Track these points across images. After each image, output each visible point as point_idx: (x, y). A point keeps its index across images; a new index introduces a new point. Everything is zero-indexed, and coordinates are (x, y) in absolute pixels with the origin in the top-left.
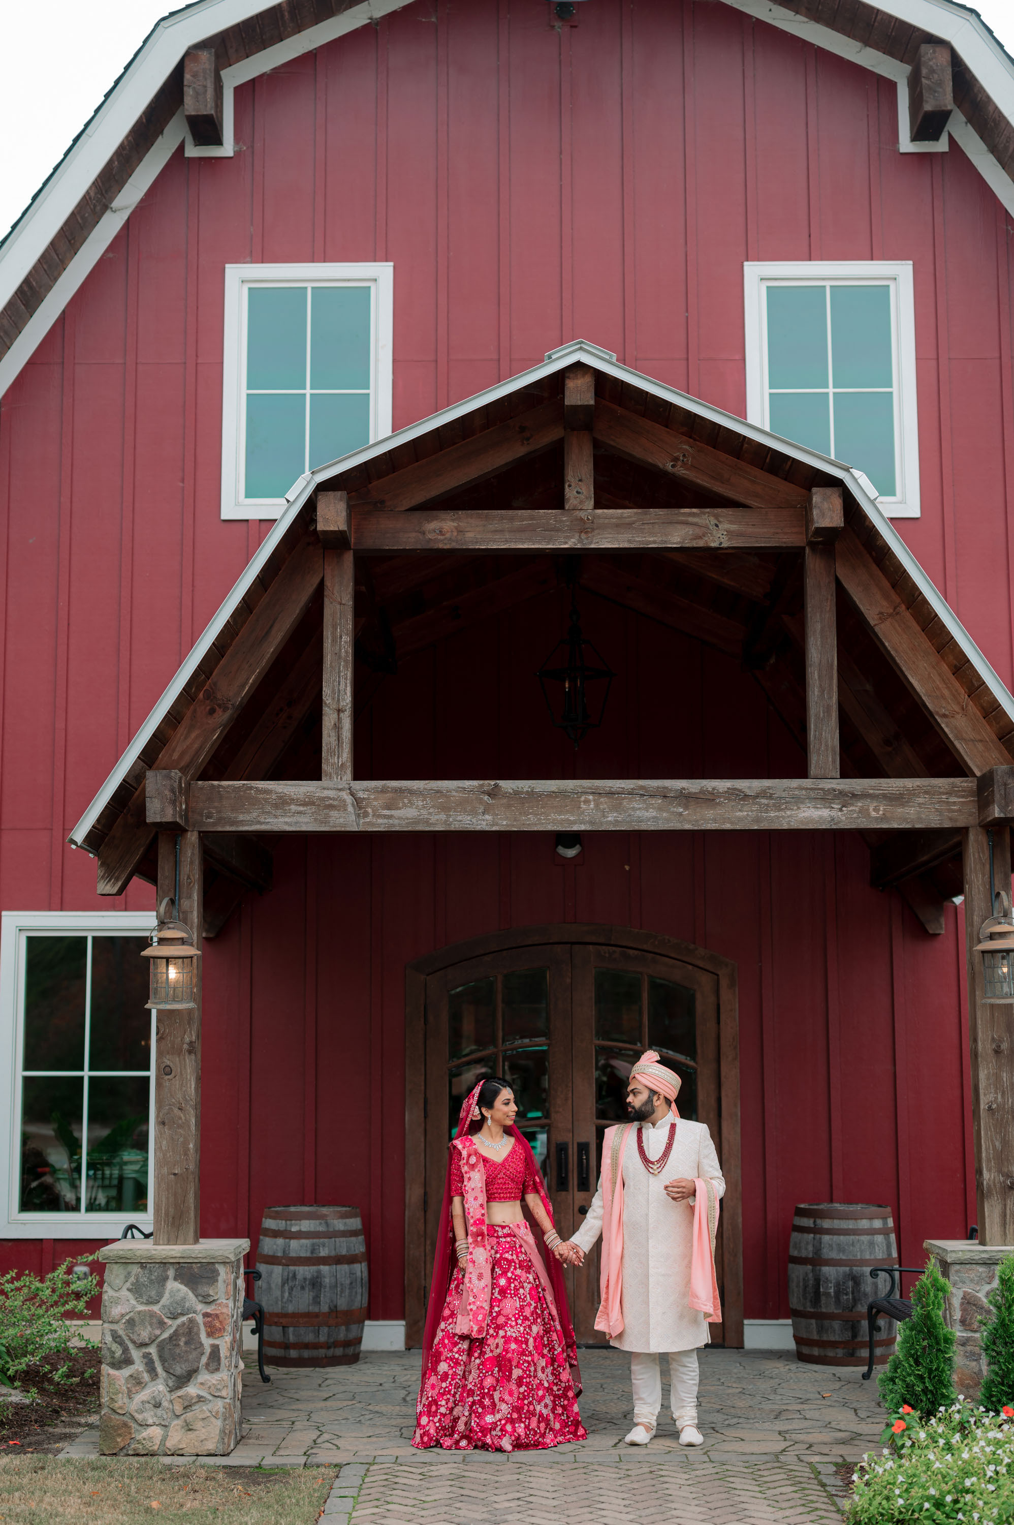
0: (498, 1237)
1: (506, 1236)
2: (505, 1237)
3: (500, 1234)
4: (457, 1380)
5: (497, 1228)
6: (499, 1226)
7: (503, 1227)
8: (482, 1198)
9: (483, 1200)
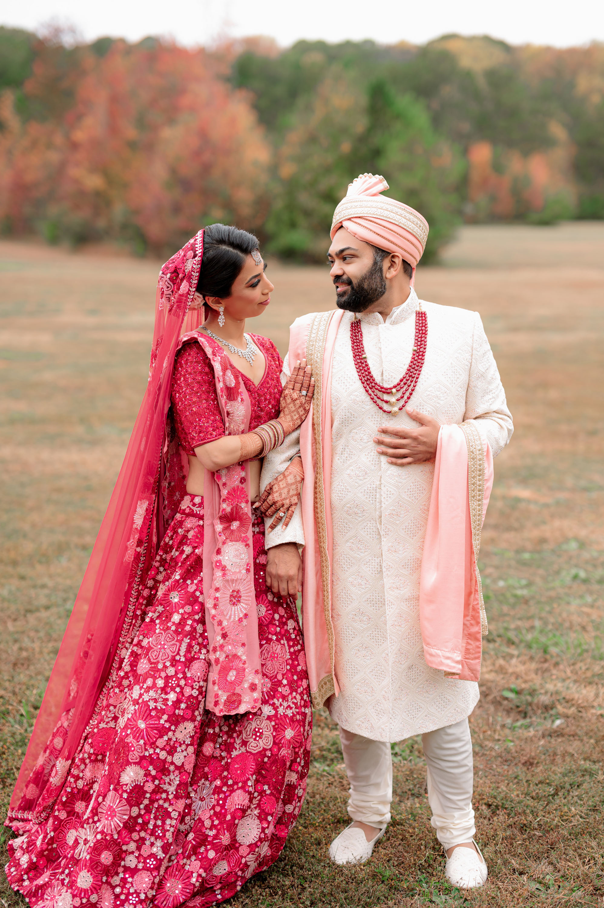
4: (161, 802)
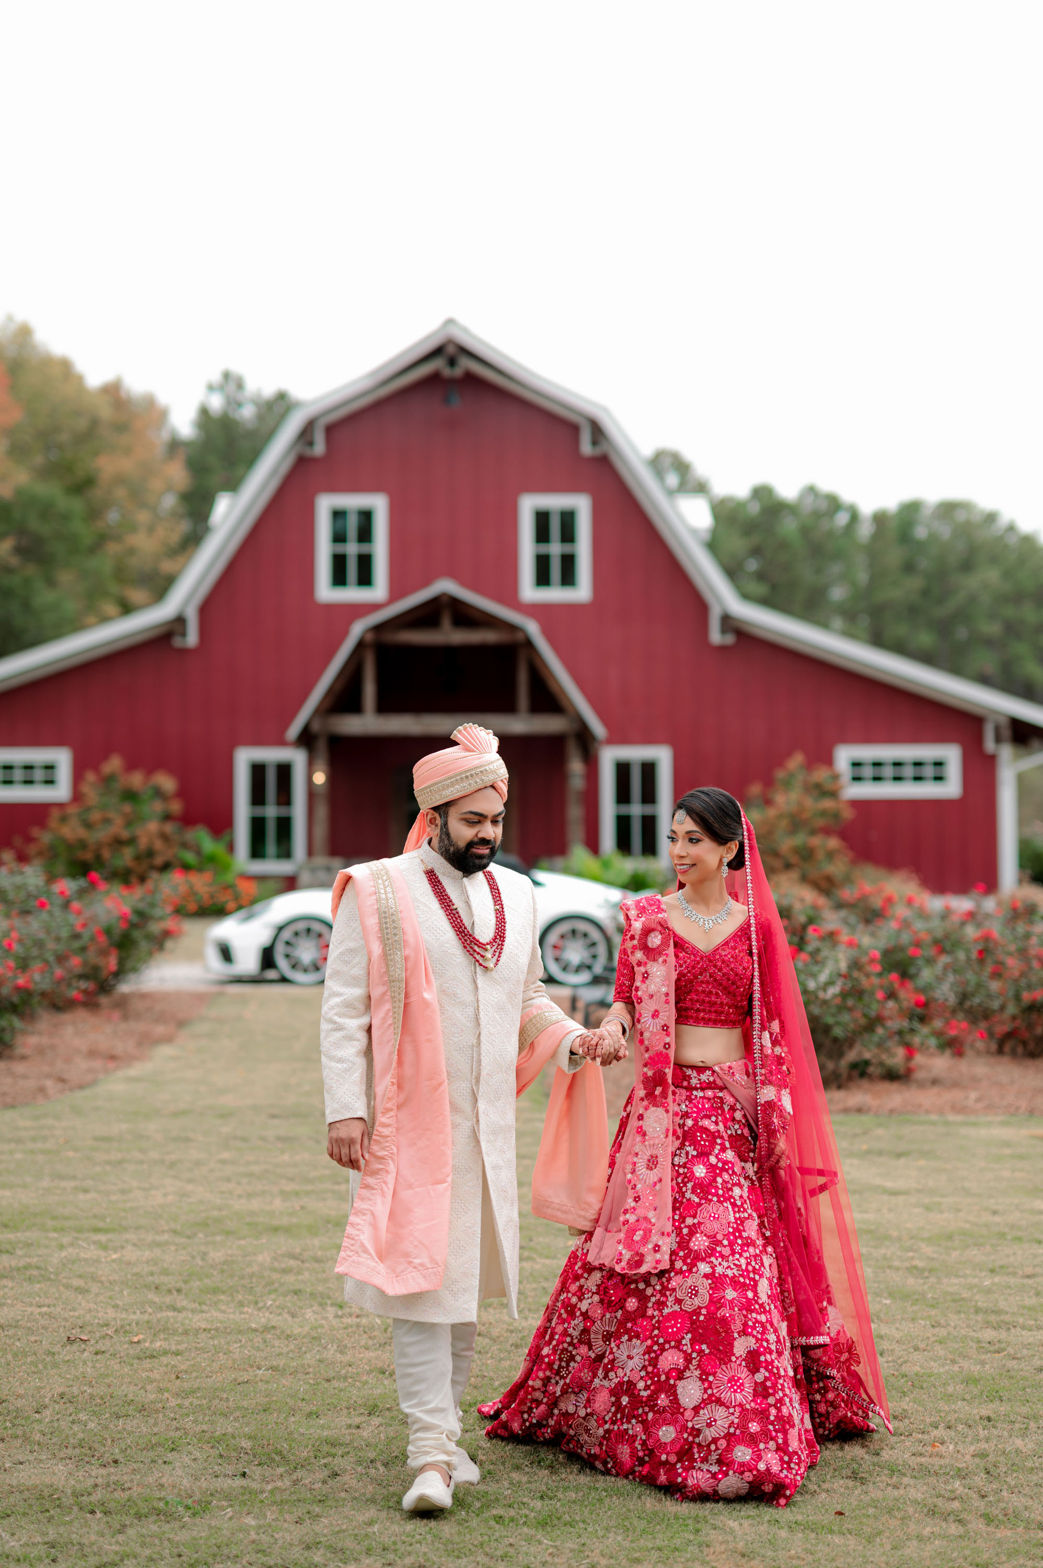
0: (690, 1089)
1: (705, 1087)
2: (703, 1089)
3: (694, 1082)
5: (689, 1072)
6: (693, 1067)
8: (669, 1014)
9: (668, 1017)
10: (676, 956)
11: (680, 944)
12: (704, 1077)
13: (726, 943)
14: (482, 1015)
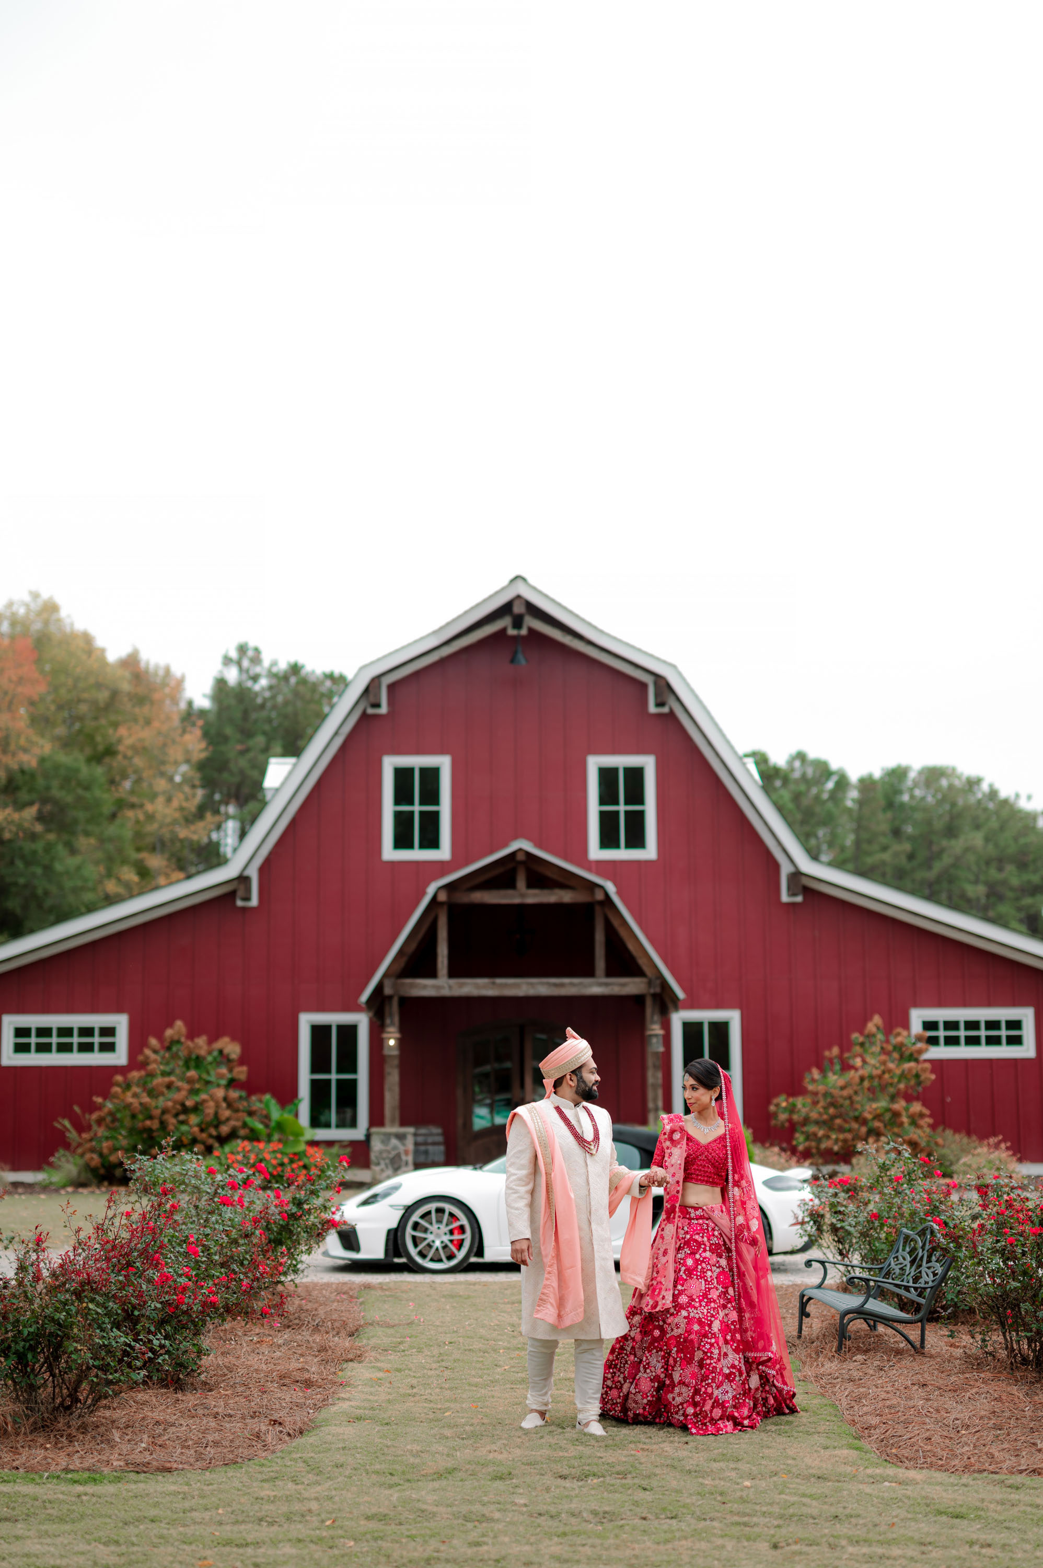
7: (696, 1209)
10: (687, 1144)
11: (690, 1139)
12: (698, 1213)
13: (715, 1141)
14: (590, 1179)
